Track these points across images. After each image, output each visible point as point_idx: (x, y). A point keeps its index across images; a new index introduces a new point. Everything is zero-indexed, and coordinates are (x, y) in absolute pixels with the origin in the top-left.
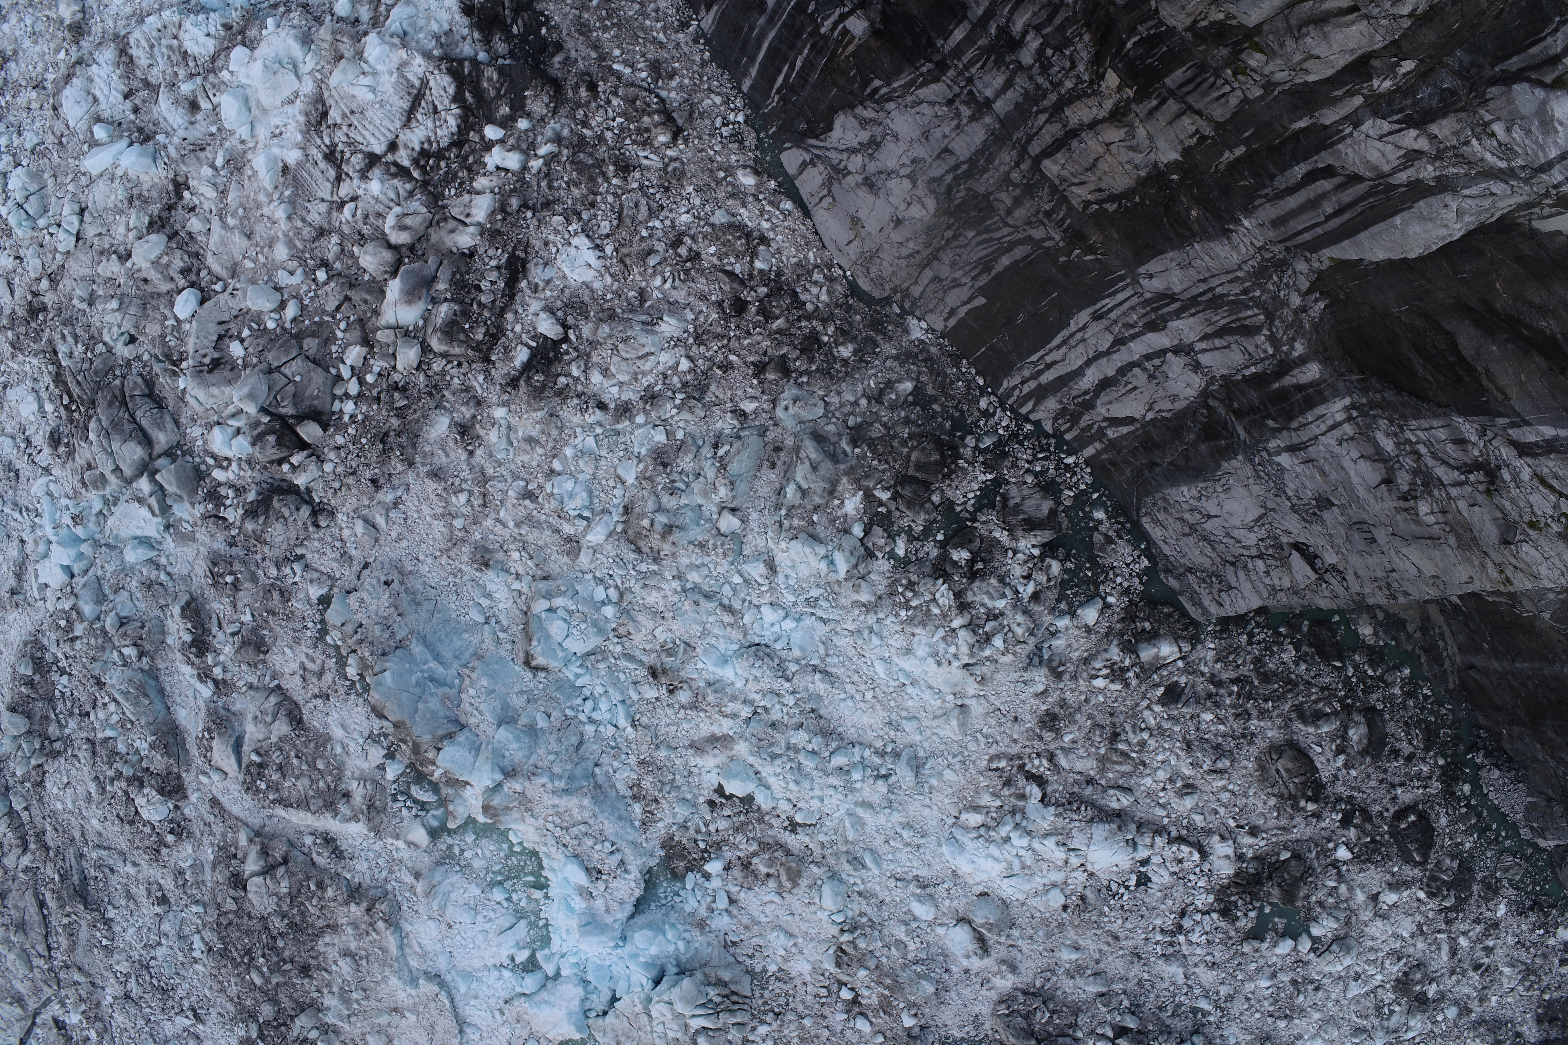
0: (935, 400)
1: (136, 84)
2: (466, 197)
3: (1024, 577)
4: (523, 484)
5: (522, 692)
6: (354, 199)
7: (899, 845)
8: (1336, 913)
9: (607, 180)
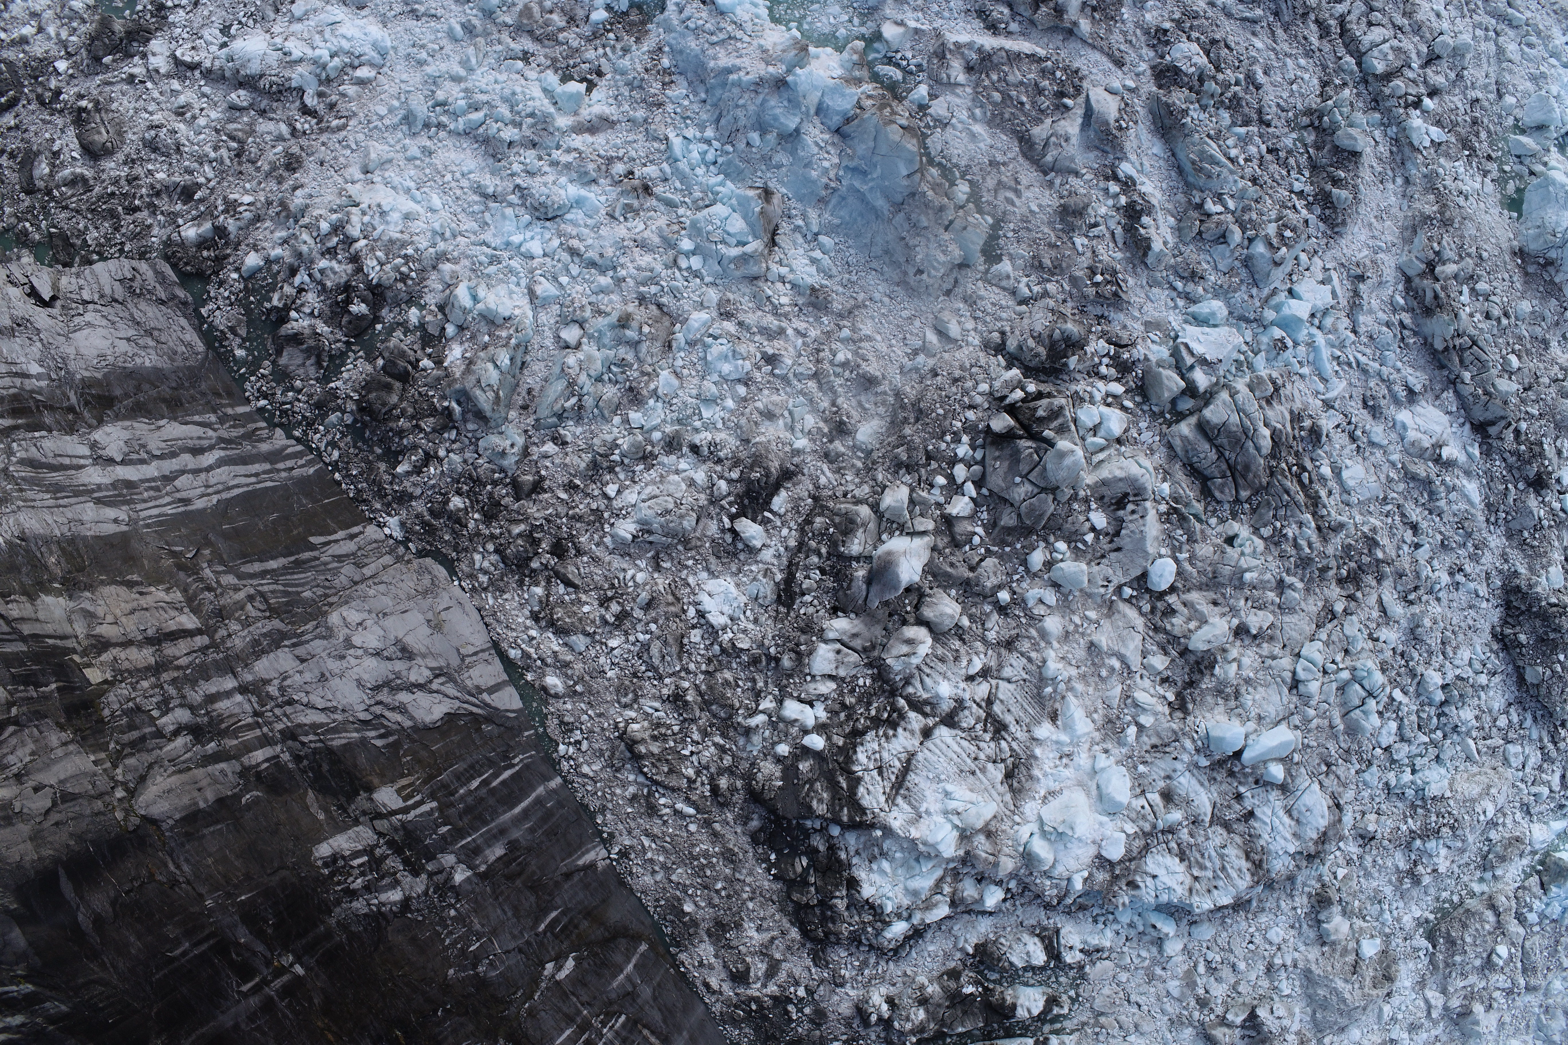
0: (379, 458)
1: (1240, 827)
2: (842, 673)
3: (304, 290)
4: (777, 371)
5: (779, 166)
6: (970, 678)
7: (430, 45)
8: (72, 14)
9: (697, 687)
